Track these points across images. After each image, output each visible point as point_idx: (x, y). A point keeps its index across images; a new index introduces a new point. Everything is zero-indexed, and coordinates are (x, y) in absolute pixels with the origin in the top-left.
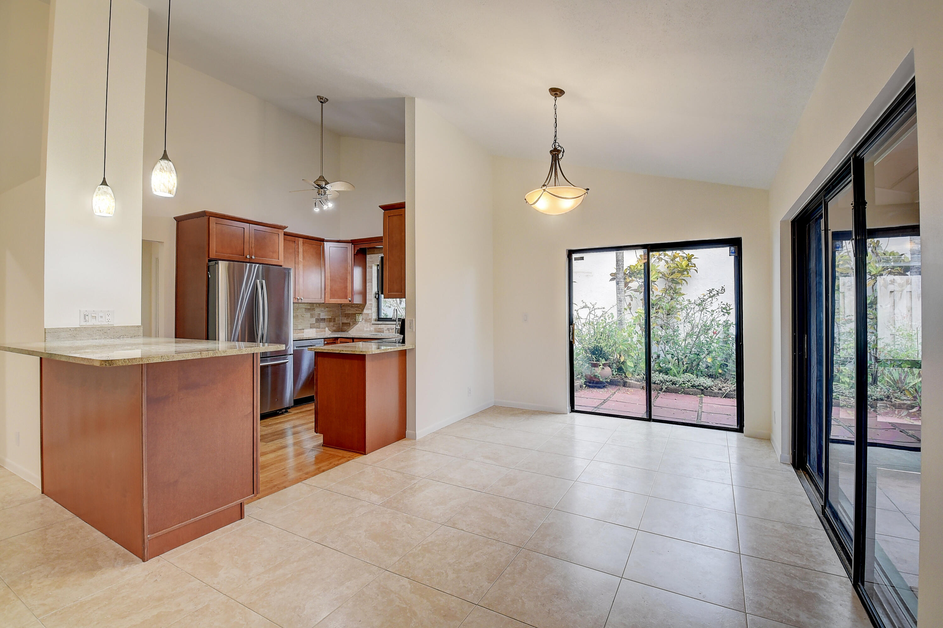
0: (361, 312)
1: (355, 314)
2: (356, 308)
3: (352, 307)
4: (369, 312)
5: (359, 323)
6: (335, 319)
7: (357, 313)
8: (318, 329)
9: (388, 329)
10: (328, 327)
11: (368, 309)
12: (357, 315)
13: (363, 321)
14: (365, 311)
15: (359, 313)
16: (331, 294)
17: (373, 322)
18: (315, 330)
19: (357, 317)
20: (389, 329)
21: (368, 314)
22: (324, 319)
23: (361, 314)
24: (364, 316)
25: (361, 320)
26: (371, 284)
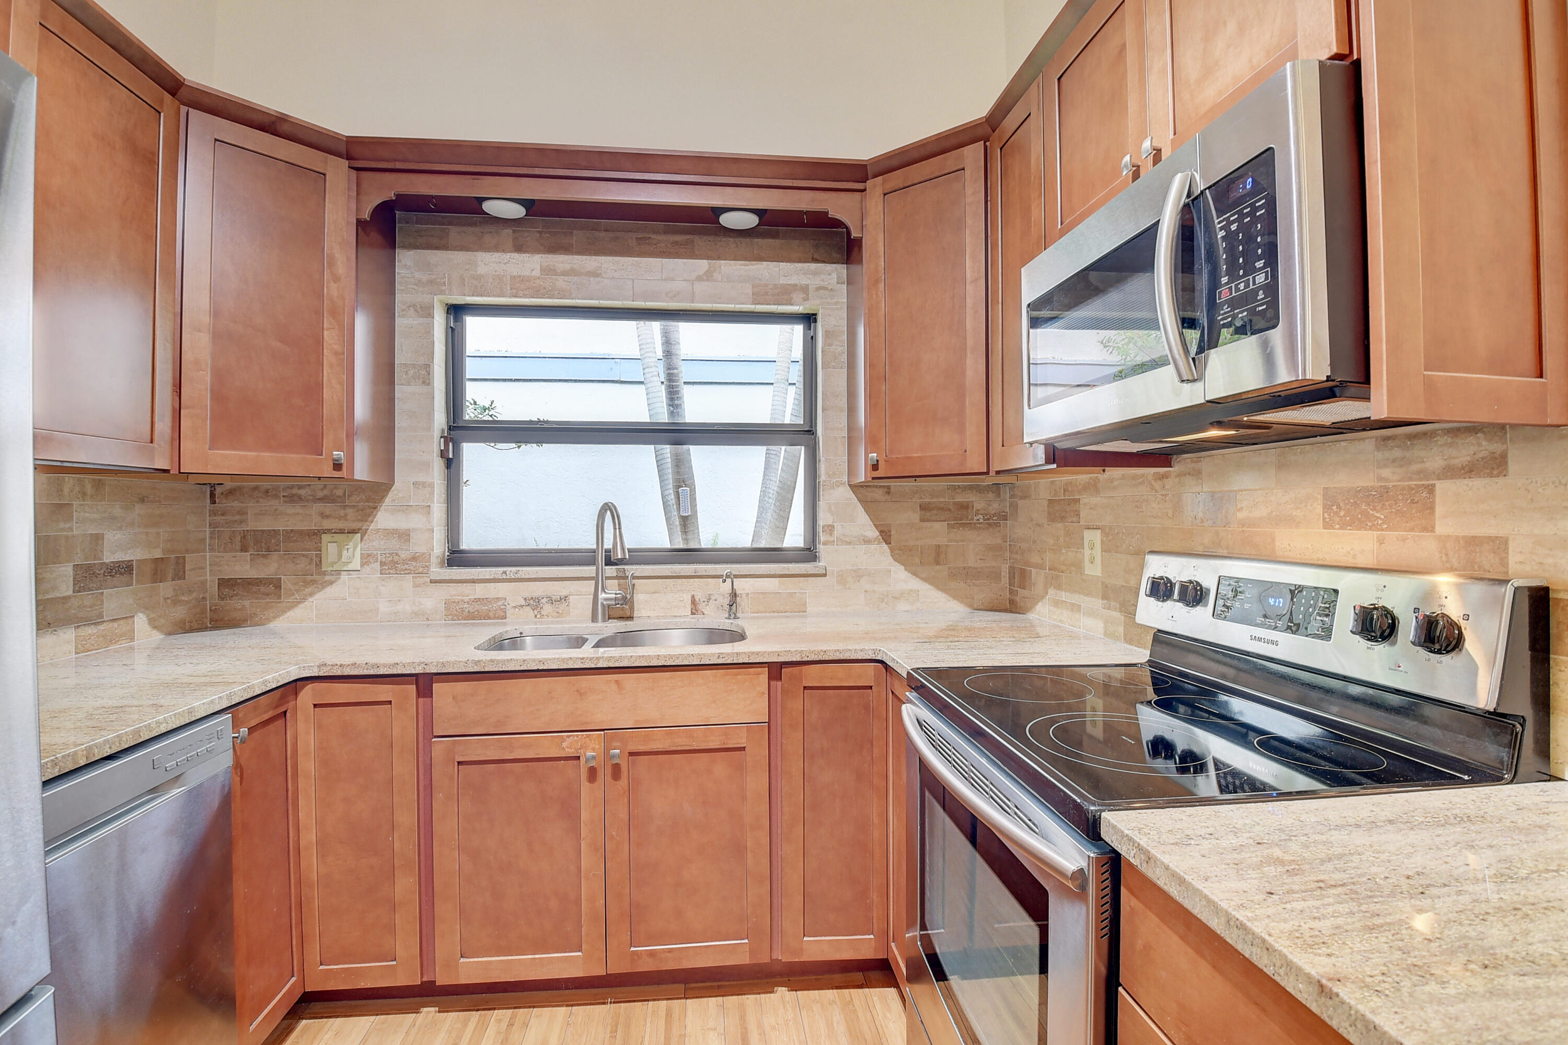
0: (355, 525)
1: (317, 534)
2: (318, 507)
3: (293, 499)
4: (414, 522)
5: (344, 577)
6: (180, 563)
7: (329, 531)
8: (91, 630)
9: (534, 603)
10: (146, 608)
11: (405, 509)
12: (325, 538)
13: (367, 569)
14: (384, 519)
15: (341, 532)
16: (216, 418)
17: (438, 571)
18: (68, 635)
19: (330, 548)
20: (538, 600)
21: (404, 536)
22: (124, 569)
23: (353, 532)
24: (375, 543)
25: (356, 564)
26: (424, 389)
